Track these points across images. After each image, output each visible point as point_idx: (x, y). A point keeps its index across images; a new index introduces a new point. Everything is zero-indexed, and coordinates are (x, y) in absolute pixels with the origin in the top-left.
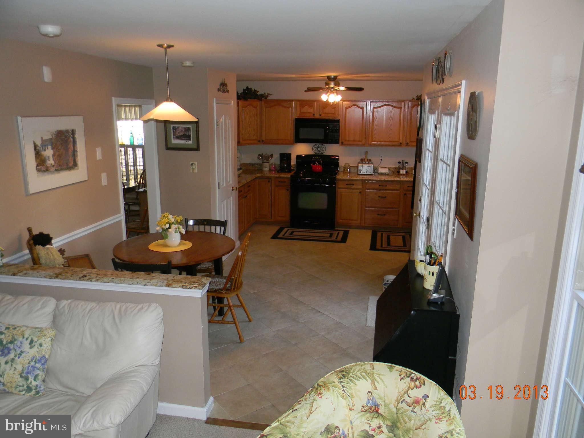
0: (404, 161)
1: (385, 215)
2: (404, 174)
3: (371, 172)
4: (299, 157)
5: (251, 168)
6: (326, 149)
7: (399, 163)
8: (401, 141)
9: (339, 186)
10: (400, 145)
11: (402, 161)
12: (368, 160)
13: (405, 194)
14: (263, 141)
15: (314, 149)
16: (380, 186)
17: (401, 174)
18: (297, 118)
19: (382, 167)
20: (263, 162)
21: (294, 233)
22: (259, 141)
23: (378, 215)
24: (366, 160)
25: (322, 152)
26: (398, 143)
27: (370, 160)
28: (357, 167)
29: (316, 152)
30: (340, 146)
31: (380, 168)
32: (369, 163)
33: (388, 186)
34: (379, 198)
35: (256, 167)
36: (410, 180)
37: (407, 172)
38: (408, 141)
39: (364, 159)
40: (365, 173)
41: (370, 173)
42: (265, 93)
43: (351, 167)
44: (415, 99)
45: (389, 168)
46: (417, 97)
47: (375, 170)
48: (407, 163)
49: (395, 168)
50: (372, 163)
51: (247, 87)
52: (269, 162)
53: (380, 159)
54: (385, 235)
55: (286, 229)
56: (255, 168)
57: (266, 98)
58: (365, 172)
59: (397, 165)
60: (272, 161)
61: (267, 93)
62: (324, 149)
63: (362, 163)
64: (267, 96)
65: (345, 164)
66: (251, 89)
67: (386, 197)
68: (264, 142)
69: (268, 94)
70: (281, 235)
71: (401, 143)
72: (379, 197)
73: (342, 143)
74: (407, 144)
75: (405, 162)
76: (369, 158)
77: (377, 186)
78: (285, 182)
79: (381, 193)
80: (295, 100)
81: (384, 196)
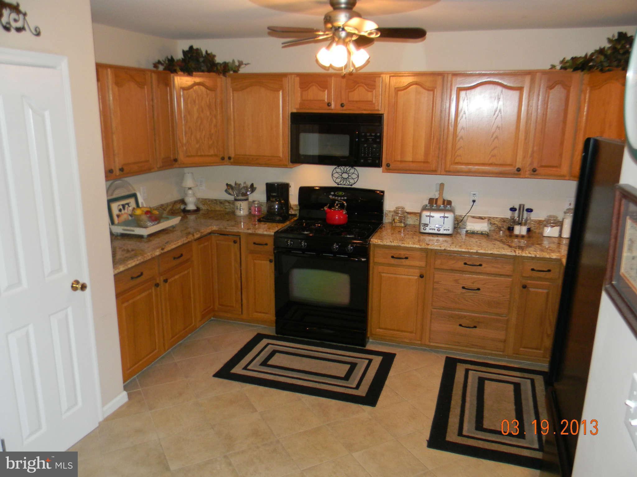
0: (524, 206)
1: (475, 327)
2: (523, 237)
3: (449, 230)
4: (305, 192)
5: (218, 208)
6: (358, 177)
7: (513, 209)
8: (518, 165)
9: (377, 260)
10: (518, 173)
11: (520, 206)
12: (444, 201)
13: (524, 287)
14: (230, 158)
15: (336, 175)
16: (465, 264)
17: (517, 236)
18: (295, 111)
19: (474, 217)
20: (236, 200)
22: (223, 159)
23: (460, 325)
24: (440, 202)
25: (352, 181)
26: (511, 168)
27: (449, 203)
28: (419, 215)
29: (338, 181)
30: (383, 172)
31: (470, 219)
32: (444, 210)
33: (484, 265)
34: (464, 291)
35: (226, 207)
36: (538, 256)
37: (529, 230)
38: (535, 165)
39: (437, 199)
40: (436, 232)
41: (445, 232)
42: (233, 61)
43: (408, 213)
44: (558, 68)
45: (489, 219)
46: (562, 62)
47: (458, 223)
48: (530, 210)
49: (504, 220)
50: (452, 210)
51: (191, 48)
52: (247, 200)
53: (473, 198)
54: (473, 377)
55: (265, 342)
56: (226, 208)
57: (236, 71)
58: (434, 229)
59: (508, 215)
60: (252, 197)
61: (239, 61)
62: (354, 176)
63: (431, 210)
64: (239, 66)
65: (397, 207)
66: (198, 51)
67: (479, 289)
68: (232, 160)
69: (241, 63)
70: (238, 370)
71: (519, 170)
72: (464, 288)
73: (388, 165)
74: (534, 170)
75: (526, 208)
76: (447, 197)
77: (460, 265)
78: (266, 244)
79: (468, 279)
80: (291, 74)
81: (476, 286)
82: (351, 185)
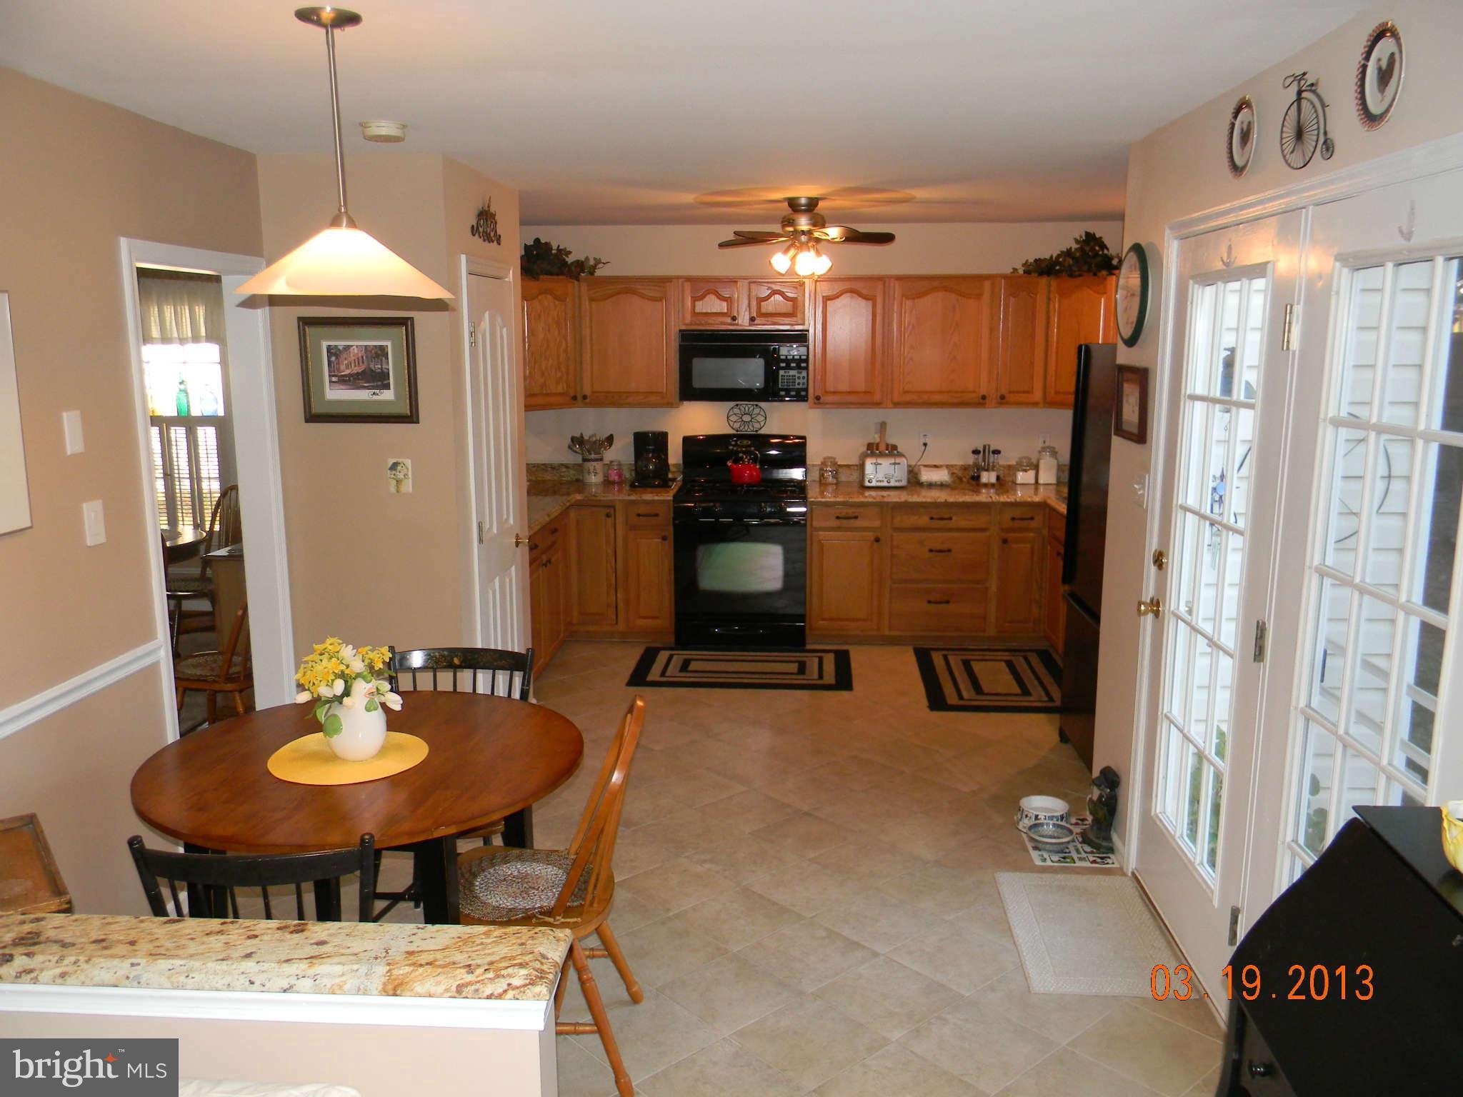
0: (989, 446)
1: (948, 602)
2: (993, 485)
3: (901, 481)
4: (689, 442)
5: (548, 477)
6: (766, 418)
7: (976, 452)
8: (983, 392)
9: (815, 524)
10: (982, 401)
11: (985, 447)
12: (887, 445)
13: (1005, 541)
14: (585, 397)
15: (733, 418)
16: (932, 518)
17: (986, 485)
18: (683, 328)
19: (925, 466)
20: (585, 460)
21: (693, 666)
22: (575, 398)
23: (929, 602)
24: (882, 448)
25: (757, 426)
26: (974, 395)
27: (895, 447)
28: (862, 467)
29: (737, 425)
30: (811, 408)
31: (923, 469)
32: (891, 455)
33: (954, 518)
34: (932, 554)
35: (562, 474)
36: (1017, 500)
37: (998, 478)
38: (1003, 391)
39: (878, 444)
40: (885, 484)
41: (897, 484)
42: (587, 258)
43: (841, 466)
44: (1021, 272)
45: (948, 467)
46: (1024, 265)
47: (913, 475)
48: (997, 452)
49: (965, 468)
50: (900, 455)
51: (537, 241)
52: (601, 459)
53: (923, 441)
54: (955, 661)
55: (663, 656)
56: (563, 477)
57: (592, 273)
58: (883, 481)
59: (970, 459)
60: (610, 455)
61: (595, 259)
62: (761, 418)
63: (873, 455)
64: (595, 267)
65: (824, 458)
66: (547, 245)
67: (949, 551)
68: (588, 400)
69: (598, 262)
70: (654, 675)
71: (984, 397)
72: (931, 551)
73: (818, 398)
74: (1002, 397)
75: (992, 449)
76: (891, 441)
77: (924, 520)
78: (657, 515)
79: (936, 539)
80: (678, 278)
81: (945, 547)
82: (757, 431)
